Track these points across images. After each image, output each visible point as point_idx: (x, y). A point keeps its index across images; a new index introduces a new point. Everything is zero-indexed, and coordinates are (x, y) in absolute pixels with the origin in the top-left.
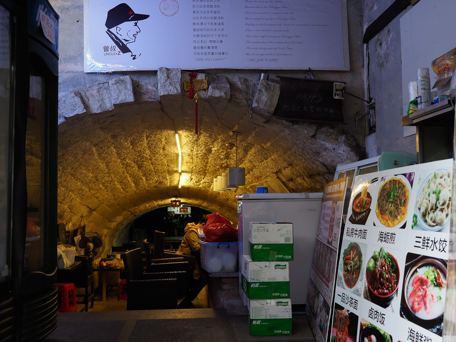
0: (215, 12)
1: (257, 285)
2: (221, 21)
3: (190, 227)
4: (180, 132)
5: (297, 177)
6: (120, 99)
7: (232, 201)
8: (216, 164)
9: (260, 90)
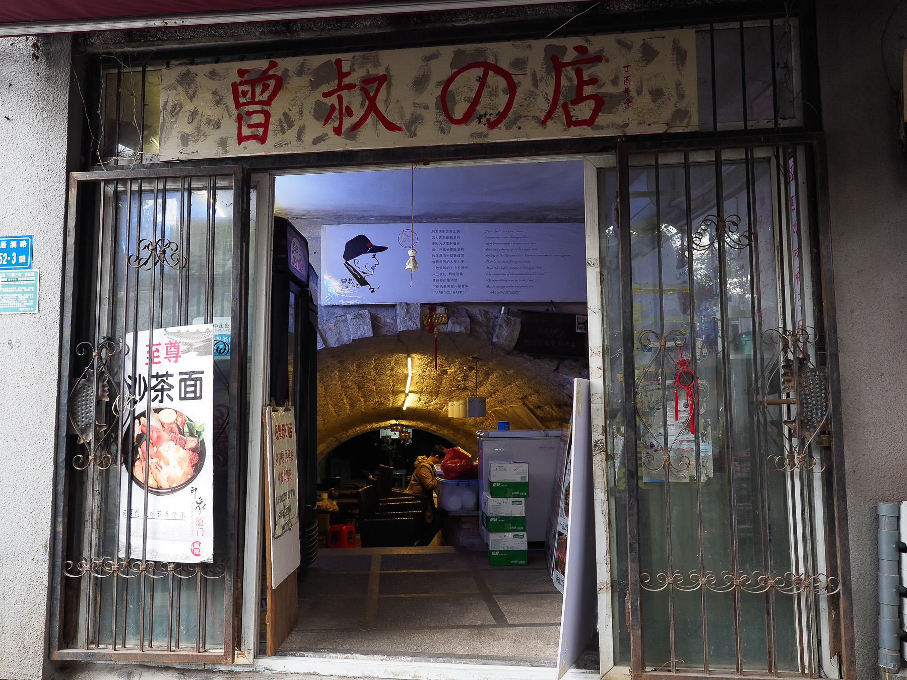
0: (455, 244)
1: (496, 520)
2: (461, 252)
3: (420, 461)
4: (414, 355)
5: (545, 405)
6: (359, 334)
7: (470, 426)
8: (451, 385)
9: (501, 325)
